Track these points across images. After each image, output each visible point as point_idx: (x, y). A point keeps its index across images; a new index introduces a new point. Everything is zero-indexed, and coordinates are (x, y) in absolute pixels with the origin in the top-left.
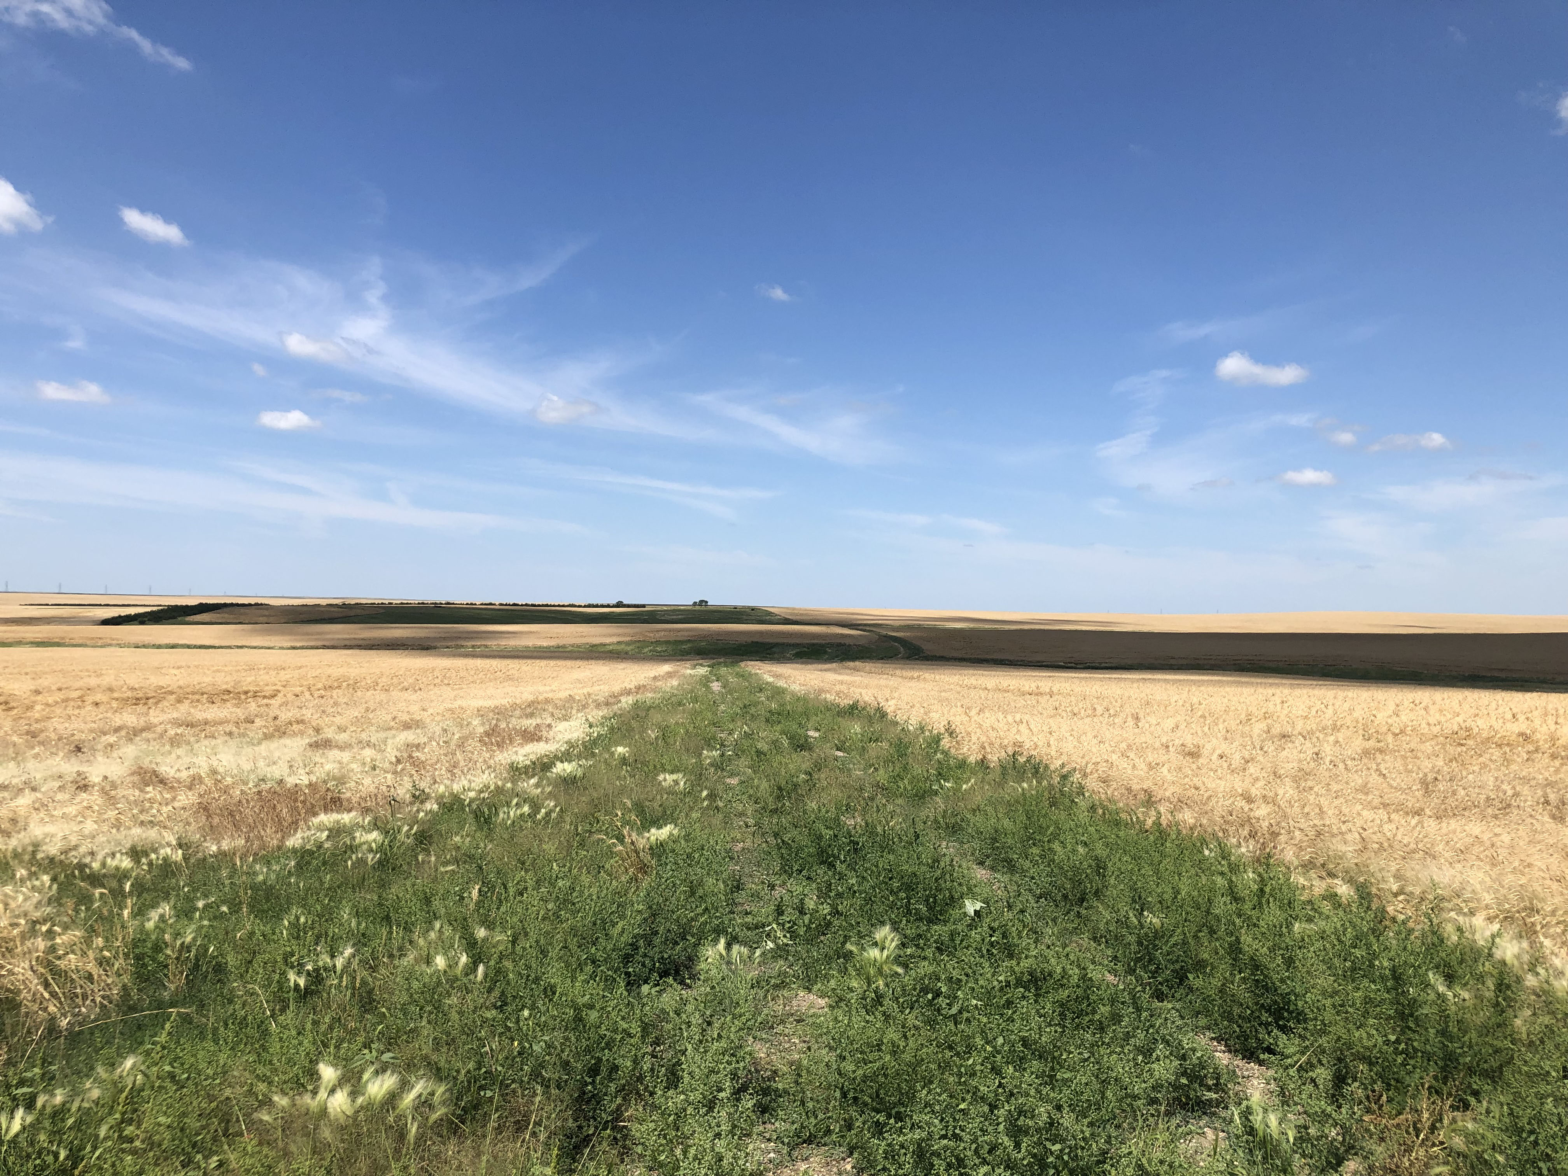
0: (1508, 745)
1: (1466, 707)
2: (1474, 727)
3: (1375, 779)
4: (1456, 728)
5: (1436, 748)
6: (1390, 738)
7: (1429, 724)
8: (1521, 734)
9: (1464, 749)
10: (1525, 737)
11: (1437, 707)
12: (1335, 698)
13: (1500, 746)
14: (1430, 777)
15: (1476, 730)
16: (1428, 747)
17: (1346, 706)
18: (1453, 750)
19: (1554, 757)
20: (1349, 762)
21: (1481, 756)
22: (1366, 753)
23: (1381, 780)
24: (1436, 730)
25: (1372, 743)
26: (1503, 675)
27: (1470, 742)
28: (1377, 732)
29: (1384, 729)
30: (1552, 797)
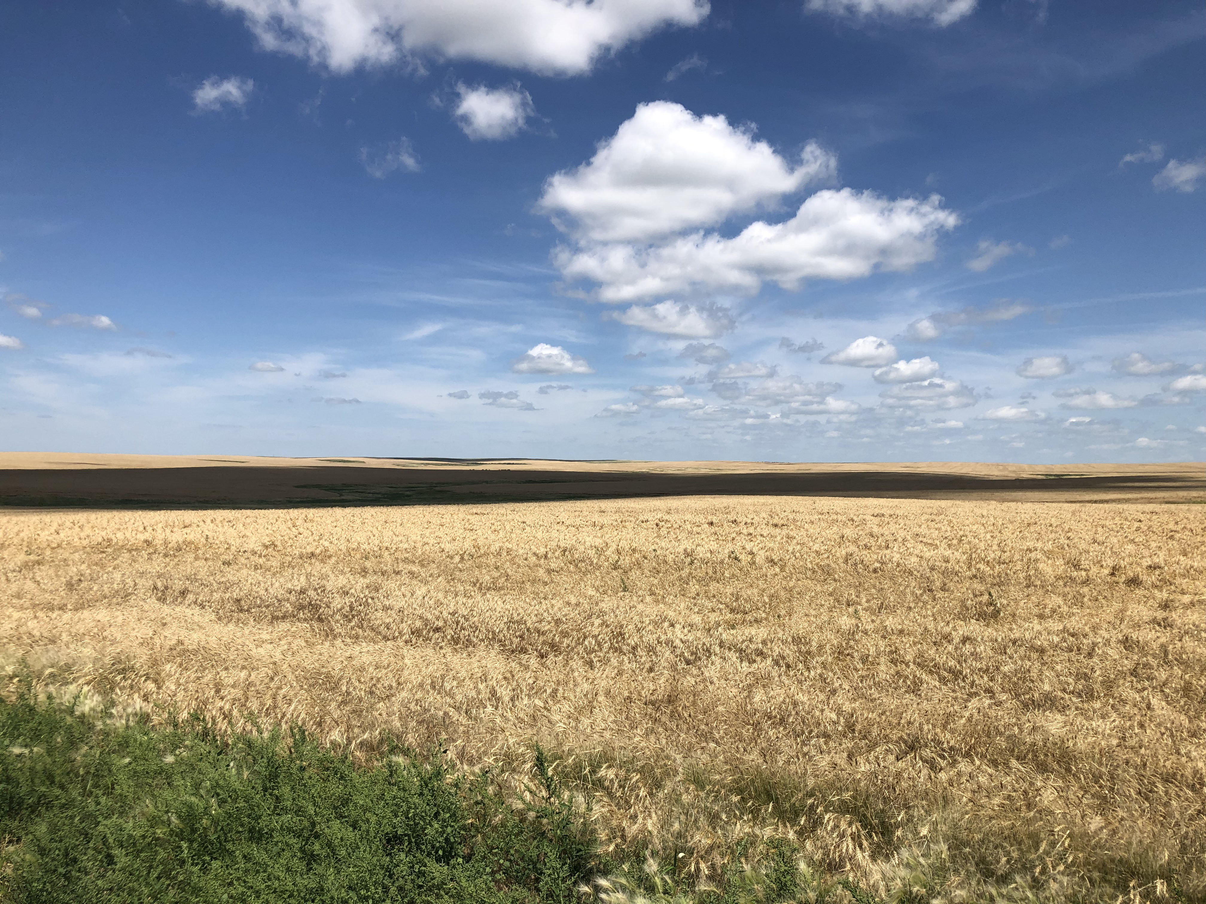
0: (136, 549)
1: (112, 524)
2: (114, 538)
3: (29, 585)
4: (100, 540)
5: (83, 556)
6: (48, 552)
7: (80, 539)
8: (146, 541)
9: (104, 555)
10: (148, 543)
11: (90, 525)
12: (8, 522)
13: (130, 551)
14: (76, 578)
15: (115, 540)
16: (76, 556)
17: (16, 529)
18: (96, 557)
19: (166, 555)
20: (10, 575)
21: (116, 559)
22: (26, 566)
23: (33, 586)
24: (85, 543)
25: (33, 557)
26: (146, 499)
27: (109, 550)
28: (39, 548)
29: (44, 545)
30: (159, 584)
